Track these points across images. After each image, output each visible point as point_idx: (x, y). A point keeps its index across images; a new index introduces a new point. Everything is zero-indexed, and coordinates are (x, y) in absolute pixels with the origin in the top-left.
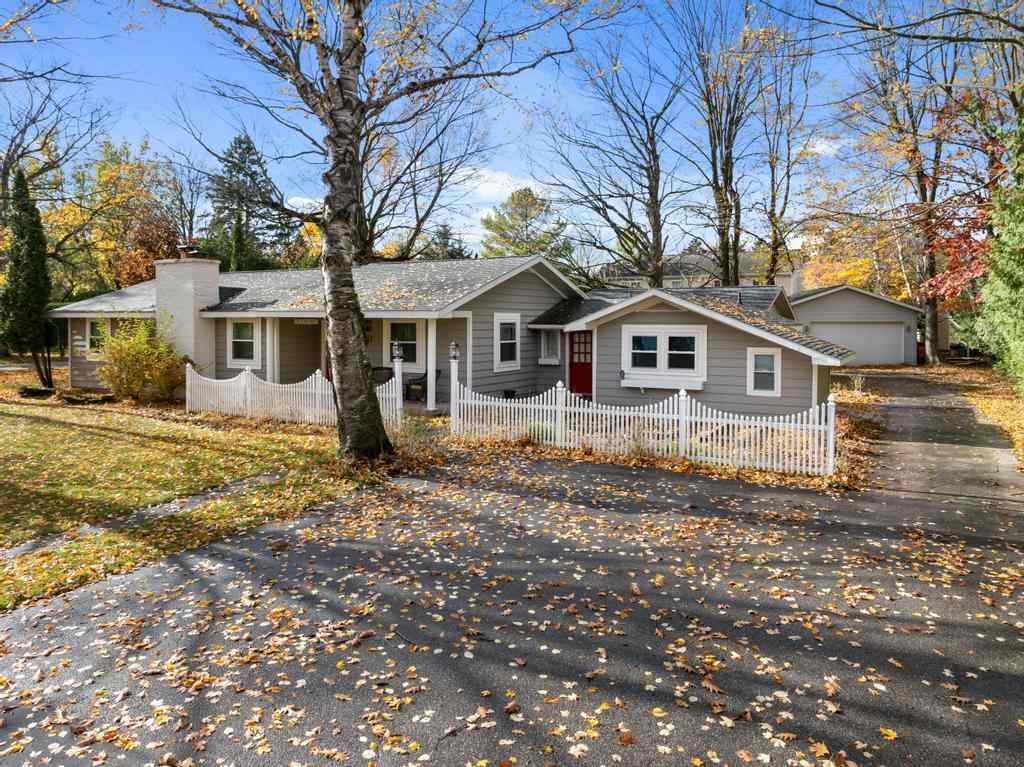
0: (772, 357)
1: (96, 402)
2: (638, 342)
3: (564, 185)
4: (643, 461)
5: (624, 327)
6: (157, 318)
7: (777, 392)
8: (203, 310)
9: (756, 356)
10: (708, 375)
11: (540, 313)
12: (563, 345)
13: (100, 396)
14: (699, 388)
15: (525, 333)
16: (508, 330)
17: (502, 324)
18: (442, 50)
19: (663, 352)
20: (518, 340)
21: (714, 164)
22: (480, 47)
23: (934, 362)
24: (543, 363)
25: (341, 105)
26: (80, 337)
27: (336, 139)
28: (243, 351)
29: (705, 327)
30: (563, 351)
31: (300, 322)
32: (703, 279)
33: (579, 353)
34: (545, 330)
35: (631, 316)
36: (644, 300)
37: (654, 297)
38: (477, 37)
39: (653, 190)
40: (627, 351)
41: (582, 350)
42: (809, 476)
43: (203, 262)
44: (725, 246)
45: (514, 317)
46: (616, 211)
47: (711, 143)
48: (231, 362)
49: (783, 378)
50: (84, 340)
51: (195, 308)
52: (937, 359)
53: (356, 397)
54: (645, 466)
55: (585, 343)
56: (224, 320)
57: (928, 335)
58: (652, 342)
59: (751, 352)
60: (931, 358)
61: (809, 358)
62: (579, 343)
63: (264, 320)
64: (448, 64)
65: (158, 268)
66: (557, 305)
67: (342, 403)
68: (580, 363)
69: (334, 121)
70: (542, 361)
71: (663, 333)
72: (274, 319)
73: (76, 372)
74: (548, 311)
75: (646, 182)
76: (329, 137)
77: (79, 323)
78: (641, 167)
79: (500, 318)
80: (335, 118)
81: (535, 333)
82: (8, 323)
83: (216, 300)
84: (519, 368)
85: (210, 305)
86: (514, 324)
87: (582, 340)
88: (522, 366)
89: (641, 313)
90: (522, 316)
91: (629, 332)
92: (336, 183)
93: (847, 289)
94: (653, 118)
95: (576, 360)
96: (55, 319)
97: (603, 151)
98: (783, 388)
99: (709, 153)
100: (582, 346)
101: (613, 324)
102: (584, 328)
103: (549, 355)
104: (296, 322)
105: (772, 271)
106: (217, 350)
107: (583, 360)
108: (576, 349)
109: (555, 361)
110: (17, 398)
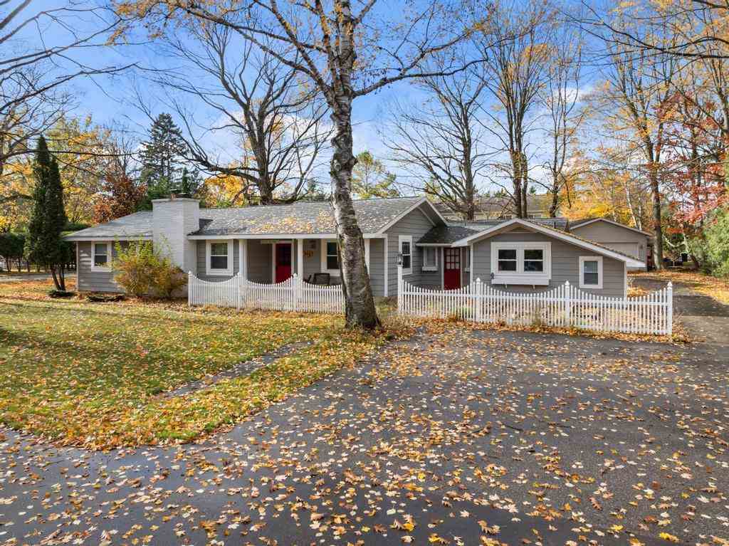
0: (596, 262)
1: (112, 300)
2: (502, 254)
3: (402, 149)
4: (544, 329)
5: (492, 243)
6: (154, 241)
7: (600, 286)
8: (190, 235)
9: (585, 262)
10: (552, 275)
11: (421, 236)
12: (439, 257)
13: (114, 296)
14: (548, 284)
15: (415, 249)
16: (406, 247)
17: (403, 243)
18: (397, 58)
19: (520, 260)
20: (411, 254)
21: (511, 135)
22: (422, 56)
23: (661, 268)
24: (425, 270)
25: (343, 93)
26: (86, 255)
27: (340, 116)
28: (219, 263)
29: (550, 243)
30: (439, 262)
31: (265, 242)
32: (497, 214)
33: (451, 263)
34: (426, 247)
35: (497, 236)
36: (510, 225)
37: (516, 223)
38: (421, 49)
39: (467, 154)
40: (495, 260)
41: (453, 261)
42: (656, 336)
43: (189, 201)
44: (518, 191)
45: (409, 238)
46: (441, 167)
47: (509, 122)
48: (209, 271)
49: (604, 276)
50: (90, 257)
51: (184, 234)
52: (662, 267)
53: (361, 288)
54: (546, 332)
55: (455, 256)
56: (204, 241)
57: (656, 251)
58: (512, 254)
59: (582, 259)
60: (658, 267)
61: (622, 263)
62: (451, 256)
63: (236, 242)
64: (401, 66)
65: (154, 205)
66: (431, 230)
67: (351, 292)
68: (450, 269)
69: (338, 104)
70: (425, 269)
71: (520, 247)
72: (244, 240)
73: (82, 281)
74: (426, 234)
75: (462, 148)
76: (334, 114)
77: (85, 245)
78: (458, 137)
79: (402, 238)
80: (338, 101)
81: (420, 250)
82: (36, 245)
83: (197, 228)
84: (411, 273)
85: (194, 231)
86: (408, 243)
87: (453, 253)
88: (413, 272)
89: (504, 234)
90: (413, 238)
91: (496, 247)
92: (341, 146)
93: (601, 220)
94: (467, 104)
95: (448, 268)
96: (66, 242)
97: (432, 127)
98: (604, 283)
99: (507, 127)
100: (453, 258)
101: (484, 242)
102: (466, 245)
103: (429, 264)
104: (262, 242)
105: (554, 208)
106: (198, 263)
107: (453, 268)
108: (448, 260)
109: (434, 269)
110: (49, 298)
